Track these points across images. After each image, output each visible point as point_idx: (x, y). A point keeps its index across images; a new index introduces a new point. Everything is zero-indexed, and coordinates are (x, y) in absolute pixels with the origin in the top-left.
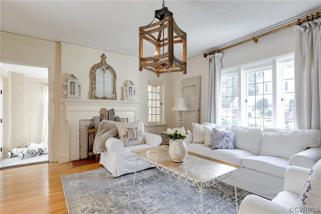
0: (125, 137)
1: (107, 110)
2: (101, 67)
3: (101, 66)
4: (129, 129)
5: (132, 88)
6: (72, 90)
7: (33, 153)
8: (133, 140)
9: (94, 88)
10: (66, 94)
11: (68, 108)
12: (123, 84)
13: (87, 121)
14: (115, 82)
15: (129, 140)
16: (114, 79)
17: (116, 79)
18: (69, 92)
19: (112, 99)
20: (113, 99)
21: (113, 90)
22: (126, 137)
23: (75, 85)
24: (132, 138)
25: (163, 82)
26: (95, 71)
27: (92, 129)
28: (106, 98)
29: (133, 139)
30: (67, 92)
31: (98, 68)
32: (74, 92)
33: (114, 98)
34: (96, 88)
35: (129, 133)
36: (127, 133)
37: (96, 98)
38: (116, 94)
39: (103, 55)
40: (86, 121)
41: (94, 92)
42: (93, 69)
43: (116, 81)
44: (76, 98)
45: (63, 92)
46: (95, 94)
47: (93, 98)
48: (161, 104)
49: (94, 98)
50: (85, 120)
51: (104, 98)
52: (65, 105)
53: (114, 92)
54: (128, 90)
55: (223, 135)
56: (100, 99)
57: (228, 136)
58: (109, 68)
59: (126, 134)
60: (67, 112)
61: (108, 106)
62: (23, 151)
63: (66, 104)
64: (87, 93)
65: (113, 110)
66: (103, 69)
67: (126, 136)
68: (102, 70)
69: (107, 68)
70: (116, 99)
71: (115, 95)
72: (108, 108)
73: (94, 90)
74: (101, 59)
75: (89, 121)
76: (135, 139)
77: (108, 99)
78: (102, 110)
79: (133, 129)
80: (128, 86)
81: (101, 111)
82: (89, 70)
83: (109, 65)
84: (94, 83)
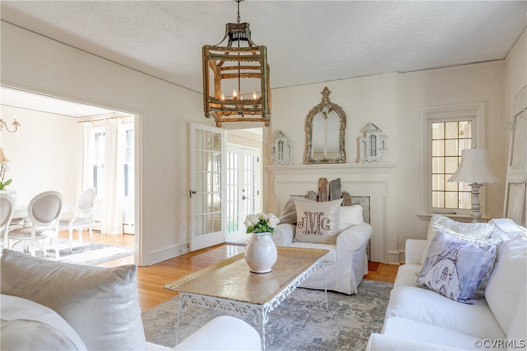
0: (299, 227)
1: (329, 180)
2: (321, 111)
3: (321, 109)
5: (376, 139)
6: (281, 153)
8: (311, 233)
9: (310, 146)
12: (361, 131)
14: (344, 131)
15: (305, 233)
16: (342, 126)
17: (345, 126)
18: (276, 156)
19: (337, 161)
20: (340, 161)
21: (341, 146)
22: (301, 227)
23: (284, 145)
24: (309, 229)
26: (312, 119)
28: (328, 161)
29: (310, 231)
31: (316, 113)
32: (283, 155)
33: (341, 160)
34: (312, 145)
35: (305, 220)
36: (303, 219)
37: (312, 161)
38: (344, 152)
39: (326, 89)
41: (310, 153)
42: (309, 117)
43: (346, 130)
44: (283, 164)
46: (310, 156)
47: (307, 162)
49: (309, 162)
50: (298, 196)
51: (325, 161)
53: (342, 149)
54: (368, 142)
55: (443, 255)
56: (317, 162)
57: (455, 261)
58: (334, 108)
59: (302, 221)
60: (276, 184)
61: (331, 173)
63: (274, 172)
64: (302, 156)
65: (339, 180)
66: (325, 113)
67: (300, 224)
69: (330, 110)
70: (344, 162)
71: (343, 155)
72: (331, 178)
73: (309, 150)
74: (323, 96)
76: (315, 233)
77: (330, 162)
78: (321, 180)
79: (313, 215)
80: (369, 135)
81: (319, 183)
83: (333, 104)
84: (309, 138)
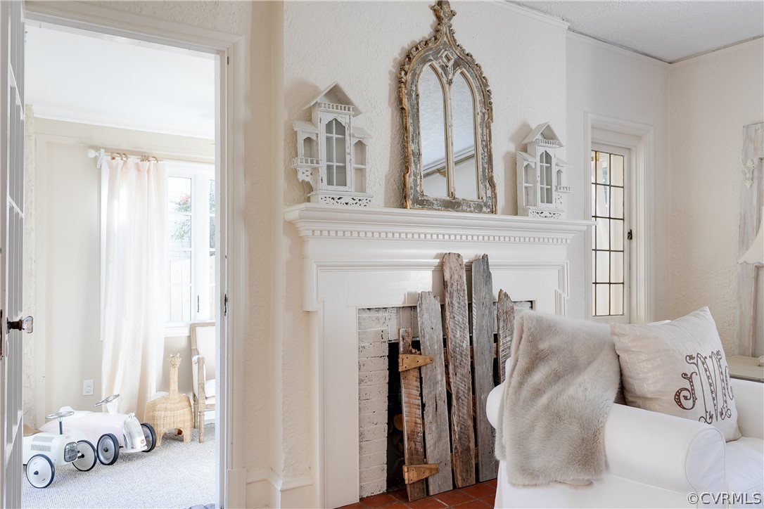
0: (681, 405)
1: (466, 260)
2: (436, 59)
3: (436, 55)
4: (691, 357)
5: (550, 161)
6: (335, 164)
7: (83, 456)
9: (413, 154)
10: (307, 179)
11: (316, 249)
12: (513, 139)
13: (386, 314)
14: (489, 127)
16: (484, 114)
17: (490, 117)
18: (323, 173)
19: (479, 208)
20: (484, 209)
21: (484, 169)
22: (688, 404)
23: (347, 137)
25: (639, 137)
26: (415, 74)
27: (411, 353)
28: (458, 203)
30: (315, 171)
31: (424, 61)
32: (342, 170)
33: (486, 205)
34: (419, 154)
35: (696, 379)
36: (690, 379)
37: (423, 202)
38: (493, 185)
39: (442, 1)
40: (380, 314)
41: (415, 175)
42: (407, 67)
43: (493, 126)
44: (350, 201)
45: (296, 171)
46: (416, 185)
47: (409, 203)
48: (630, 235)
49: (413, 204)
50: (378, 309)
51: (452, 205)
52: (303, 234)
53: (487, 176)
54: (539, 167)
56: (435, 207)
58: (465, 61)
59: (687, 385)
61: (467, 240)
62: (48, 449)
63: (305, 229)
64: (383, 182)
65: (485, 258)
66: (444, 69)
67: (686, 398)
68: (440, 70)
69: (456, 65)
70: (493, 211)
71: (490, 193)
72: (469, 254)
73: (412, 168)
74: (435, 18)
75: (393, 315)
76: (721, 414)
77: (465, 207)
78: (444, 259)
79: (709, 360)
80: (537, 151)
81: (440, 269)
82: (390, 72)
83: (463, 50)
84: (411, 129)
